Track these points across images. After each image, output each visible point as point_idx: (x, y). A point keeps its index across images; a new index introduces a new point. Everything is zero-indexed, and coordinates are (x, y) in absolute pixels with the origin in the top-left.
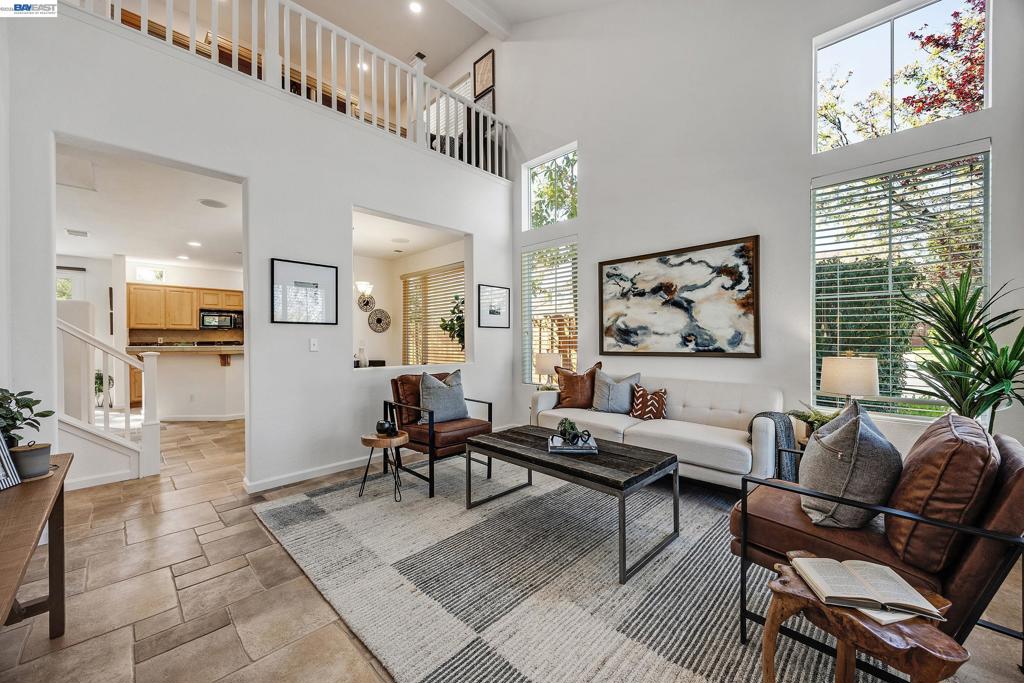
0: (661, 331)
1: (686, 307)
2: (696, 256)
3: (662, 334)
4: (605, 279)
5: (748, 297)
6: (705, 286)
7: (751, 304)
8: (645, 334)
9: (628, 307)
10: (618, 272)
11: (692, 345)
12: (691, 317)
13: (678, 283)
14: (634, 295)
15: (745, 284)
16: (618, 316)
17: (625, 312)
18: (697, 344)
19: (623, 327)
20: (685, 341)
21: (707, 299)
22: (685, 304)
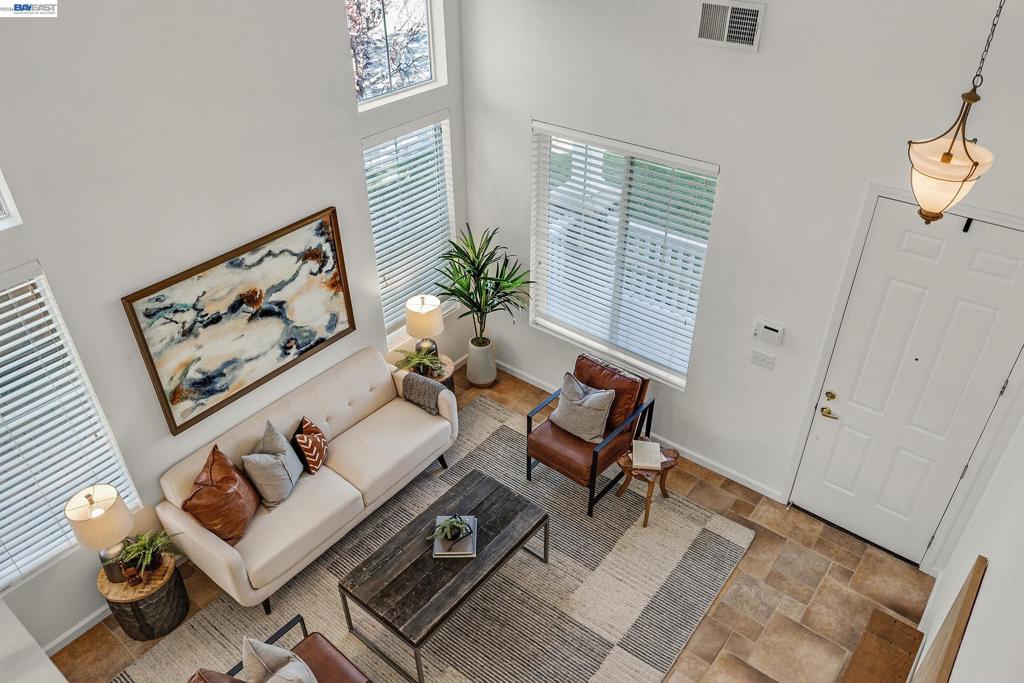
0: (254, 353)
1: (277, 311)
2: (275, 246)
3: (257, 357)
4: (143, 322)
5: (335, 276)
6: (293, 279)
7: (340, 283)
8: (234, 369)
9: (201, 347)
10: (167, 303)
11: (293, 351)
12: (287, 321)
13: (262, 287)
14: (205, 326)
15: (330, 263)
16: (187, 367)
17: (198, 354)
18: (298, 347)
19: (199, 376)
20: (286, 349)
21: (299, 293)
22: (276, 309)
